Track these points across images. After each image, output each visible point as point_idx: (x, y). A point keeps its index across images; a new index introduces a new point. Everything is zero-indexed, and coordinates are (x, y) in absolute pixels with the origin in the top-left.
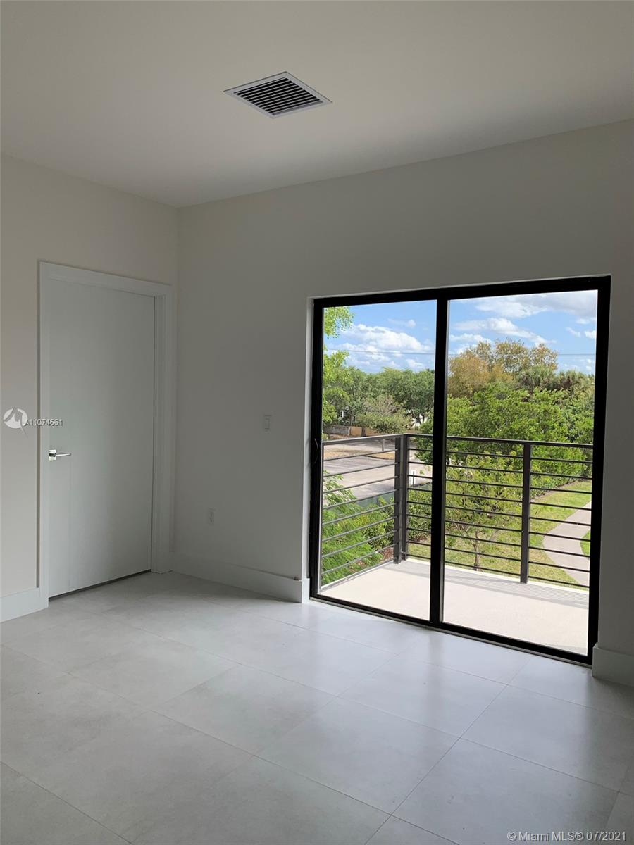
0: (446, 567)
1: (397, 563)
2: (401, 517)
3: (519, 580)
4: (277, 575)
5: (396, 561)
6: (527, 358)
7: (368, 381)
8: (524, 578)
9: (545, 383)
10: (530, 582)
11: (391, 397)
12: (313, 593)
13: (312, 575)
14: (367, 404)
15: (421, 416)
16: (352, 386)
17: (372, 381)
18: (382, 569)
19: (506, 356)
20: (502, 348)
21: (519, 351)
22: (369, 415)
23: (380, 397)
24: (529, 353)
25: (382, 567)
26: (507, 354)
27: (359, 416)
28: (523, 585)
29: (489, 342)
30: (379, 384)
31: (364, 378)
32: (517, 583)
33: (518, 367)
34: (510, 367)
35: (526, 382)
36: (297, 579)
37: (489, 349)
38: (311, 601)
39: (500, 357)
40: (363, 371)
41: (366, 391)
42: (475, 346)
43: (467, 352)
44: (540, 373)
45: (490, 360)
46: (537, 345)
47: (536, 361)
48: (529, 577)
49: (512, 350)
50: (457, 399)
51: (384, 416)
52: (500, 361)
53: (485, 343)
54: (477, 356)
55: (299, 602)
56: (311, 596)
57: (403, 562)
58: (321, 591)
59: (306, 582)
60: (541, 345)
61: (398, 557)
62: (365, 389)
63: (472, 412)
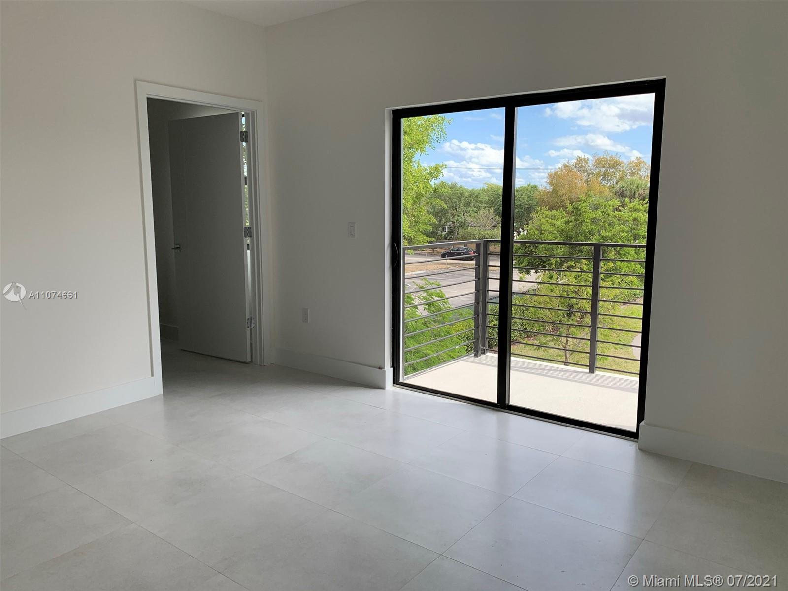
0: (512, 358)
1: (477, 357)
2: (480, 316)
3: (587, 371)
4: (362, 365)
5: (476, 355)
6: (623, 171)
7: (471, 196)
8: (592, 368)
9: (640, 195)
10: (597, 372)
11: (492, 211)
12: (396, 381)
13: (395, 366)
14: (469, 219)
15: (521, 230)
16: (455, 202)
17: (474, 195)
18: (463, 362)
19: (603, 170)
20: (600, 163)
21: (616, 164)
22: (470, 230)
23: (481, 212)
24: (626, 166)
25: (462, 360)
26: (604, 167)
27: (461, 231)
28: (591, 375)
29: (587, 156)
30: (481, 200)
31: (467, 194)
32: (586, 373)
33: (615, 180)
34: (608, 180)
35: (621, 194)
36: (381, 368)
37: (587, 163)
38: (394, 388)
39: (597, 170)
40: (466, 188)
41: (469, 206)
42: (574, 161)
43: (565, 166)
44: (636, 185)
45: (588, 174)
46: (633, 159)
47: (633, 174)
48: (596, 368)
49: (609, 165)
50: (554, 212)
51: (485, 230)
52: (598, 174)
53: (583, 157)
54: (575, 170)
55: (382, 387)
56: (394, 383)
57: (482, 356)
58: (404, 379)
59: (389, 371)
60: (638, 158)
61: (478, 352)
62: (468, 204)
63: (567, 222)
